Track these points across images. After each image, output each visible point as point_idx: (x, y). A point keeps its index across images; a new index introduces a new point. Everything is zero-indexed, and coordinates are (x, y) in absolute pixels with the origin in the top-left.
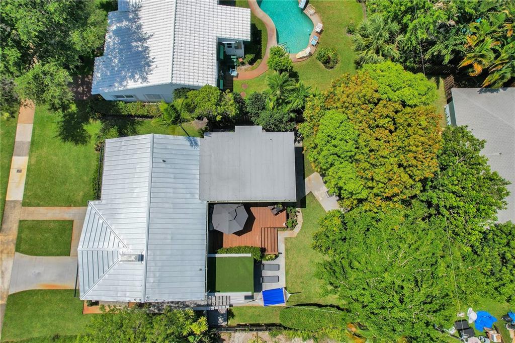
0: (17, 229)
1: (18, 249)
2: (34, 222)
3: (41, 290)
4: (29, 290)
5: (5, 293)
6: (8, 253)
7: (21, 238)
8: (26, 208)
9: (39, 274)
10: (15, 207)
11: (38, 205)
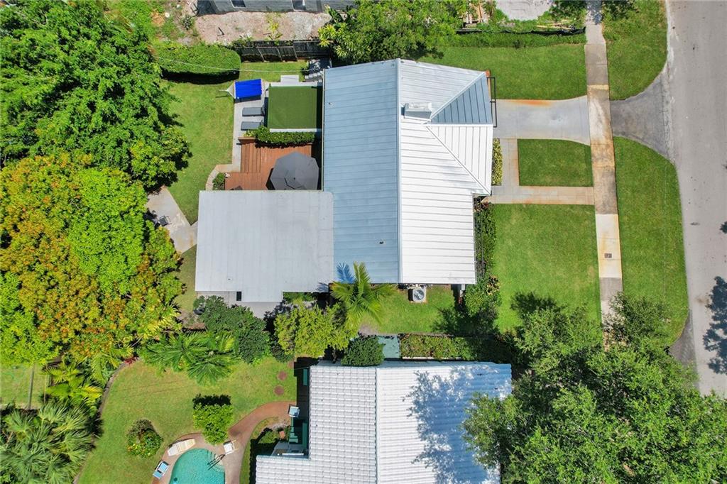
0: (594, 175)
1: (588, 149)
2: (572, 183)
3: (547, 99)
4: (562, 99)
5: (591, 97)
6: (599, 144)
7: (586, 162)
8: (587, 204)
9: (554, 118)
10: (604, 205)
11: (572, 206)
